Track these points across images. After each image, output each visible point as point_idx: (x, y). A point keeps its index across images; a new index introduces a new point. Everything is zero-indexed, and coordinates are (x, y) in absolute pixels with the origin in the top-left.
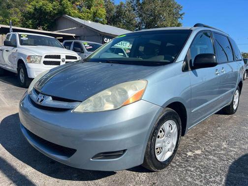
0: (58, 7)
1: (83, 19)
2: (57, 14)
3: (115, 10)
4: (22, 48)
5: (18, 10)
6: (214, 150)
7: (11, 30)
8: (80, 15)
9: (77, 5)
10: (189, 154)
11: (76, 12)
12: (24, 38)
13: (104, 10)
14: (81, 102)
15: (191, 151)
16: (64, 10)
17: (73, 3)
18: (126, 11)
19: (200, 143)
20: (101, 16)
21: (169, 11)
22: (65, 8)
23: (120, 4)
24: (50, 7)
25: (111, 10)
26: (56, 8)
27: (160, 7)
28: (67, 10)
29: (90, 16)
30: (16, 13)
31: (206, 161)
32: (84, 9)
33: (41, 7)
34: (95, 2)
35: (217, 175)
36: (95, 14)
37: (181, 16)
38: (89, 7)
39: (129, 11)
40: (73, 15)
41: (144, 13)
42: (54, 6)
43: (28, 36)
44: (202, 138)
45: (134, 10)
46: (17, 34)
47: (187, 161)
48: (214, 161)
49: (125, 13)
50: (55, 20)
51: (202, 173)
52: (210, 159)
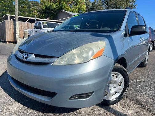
0: (59, 6)
1: (73, 12)
2: (58, 10)
3: (91, 5)
4: (44, 29)
5: (35, 9)
6: (152, 80)
7: (36, 20)
8: (71, 10)
9: (69, 4)
10: (138, 80)
11: (69, 8)
12: (45, 24)
13: (85, 6)
14: (59, 57)
15: (139, 79)
16: (62, 7)
17: (67, 3)
18: (98, 5)
19: (144, 77)
20: (83, 10)
21: (127, 4)
22: (63, 6)
23: (94, 1)
24: (54, 6)
25: (89, 5)
26: (57, 6)
27: (120, 2)
28: (64, 7)
29: (77, 10)
30: (34, 10)
31: (147, 83)
32: (73, 6)
33: (49, 6)
34: (80, 2)
35: (152, 88)
36: (79, 9)
37: (134, 6)
38: (76, 5)
39: (100, 5)
40: (67, 10)
41: (110, 6)
42: (57, 5)
43: (47, 23)
44: (145, 75)
45: (103, 4)
46: (41, 22)
47: (137, 83)
48: (151, 84)
49: (97, 7)
50: (57, 13)
51: (144, 87)
52: (149, 83)
